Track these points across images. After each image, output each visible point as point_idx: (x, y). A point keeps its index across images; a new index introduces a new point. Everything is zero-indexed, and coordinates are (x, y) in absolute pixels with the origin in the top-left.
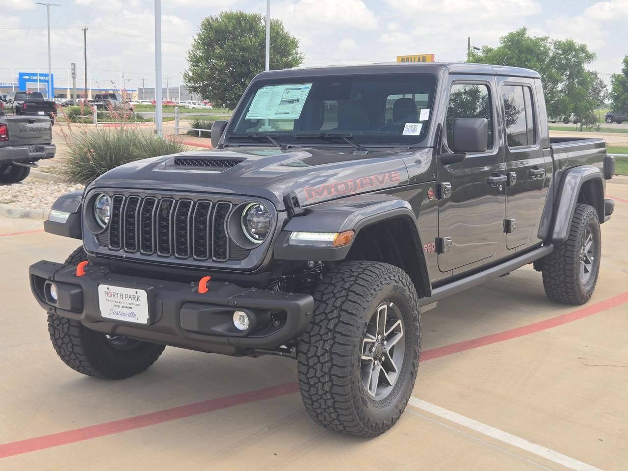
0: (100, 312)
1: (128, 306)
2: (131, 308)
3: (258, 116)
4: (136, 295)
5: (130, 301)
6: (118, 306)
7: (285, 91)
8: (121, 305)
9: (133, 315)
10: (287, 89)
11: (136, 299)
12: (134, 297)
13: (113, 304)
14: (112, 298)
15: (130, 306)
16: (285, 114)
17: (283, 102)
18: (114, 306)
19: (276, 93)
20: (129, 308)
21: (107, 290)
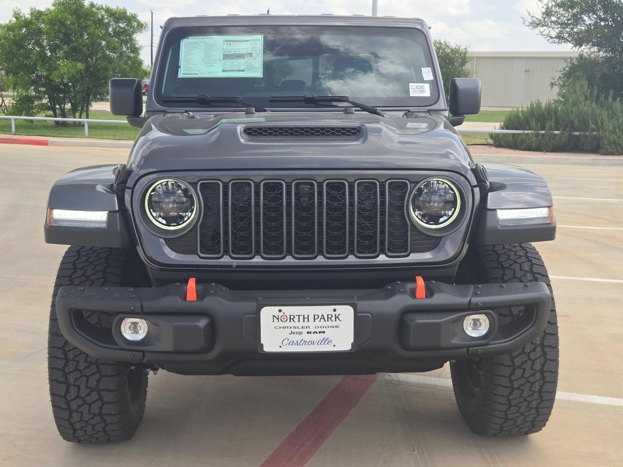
0: (262, 345)
1: (318, 330)
2: (324, 332)
3: (198, 74)
4: (333, 313)
5: (323, 323)
6: (301, 333)
7: (226, 43)
8: (305, 331)
9: (326, 341)
10: (227, 41)
11: (333, 319)
12: (330, 316)
13: (289, 330)
14: (288, 324)
15: (322, 330)
16: (239, 71)
17: (226, 57)
18: (292, 333)
19: (212, 45)
20: (320, 332)
21: (277, 314)
